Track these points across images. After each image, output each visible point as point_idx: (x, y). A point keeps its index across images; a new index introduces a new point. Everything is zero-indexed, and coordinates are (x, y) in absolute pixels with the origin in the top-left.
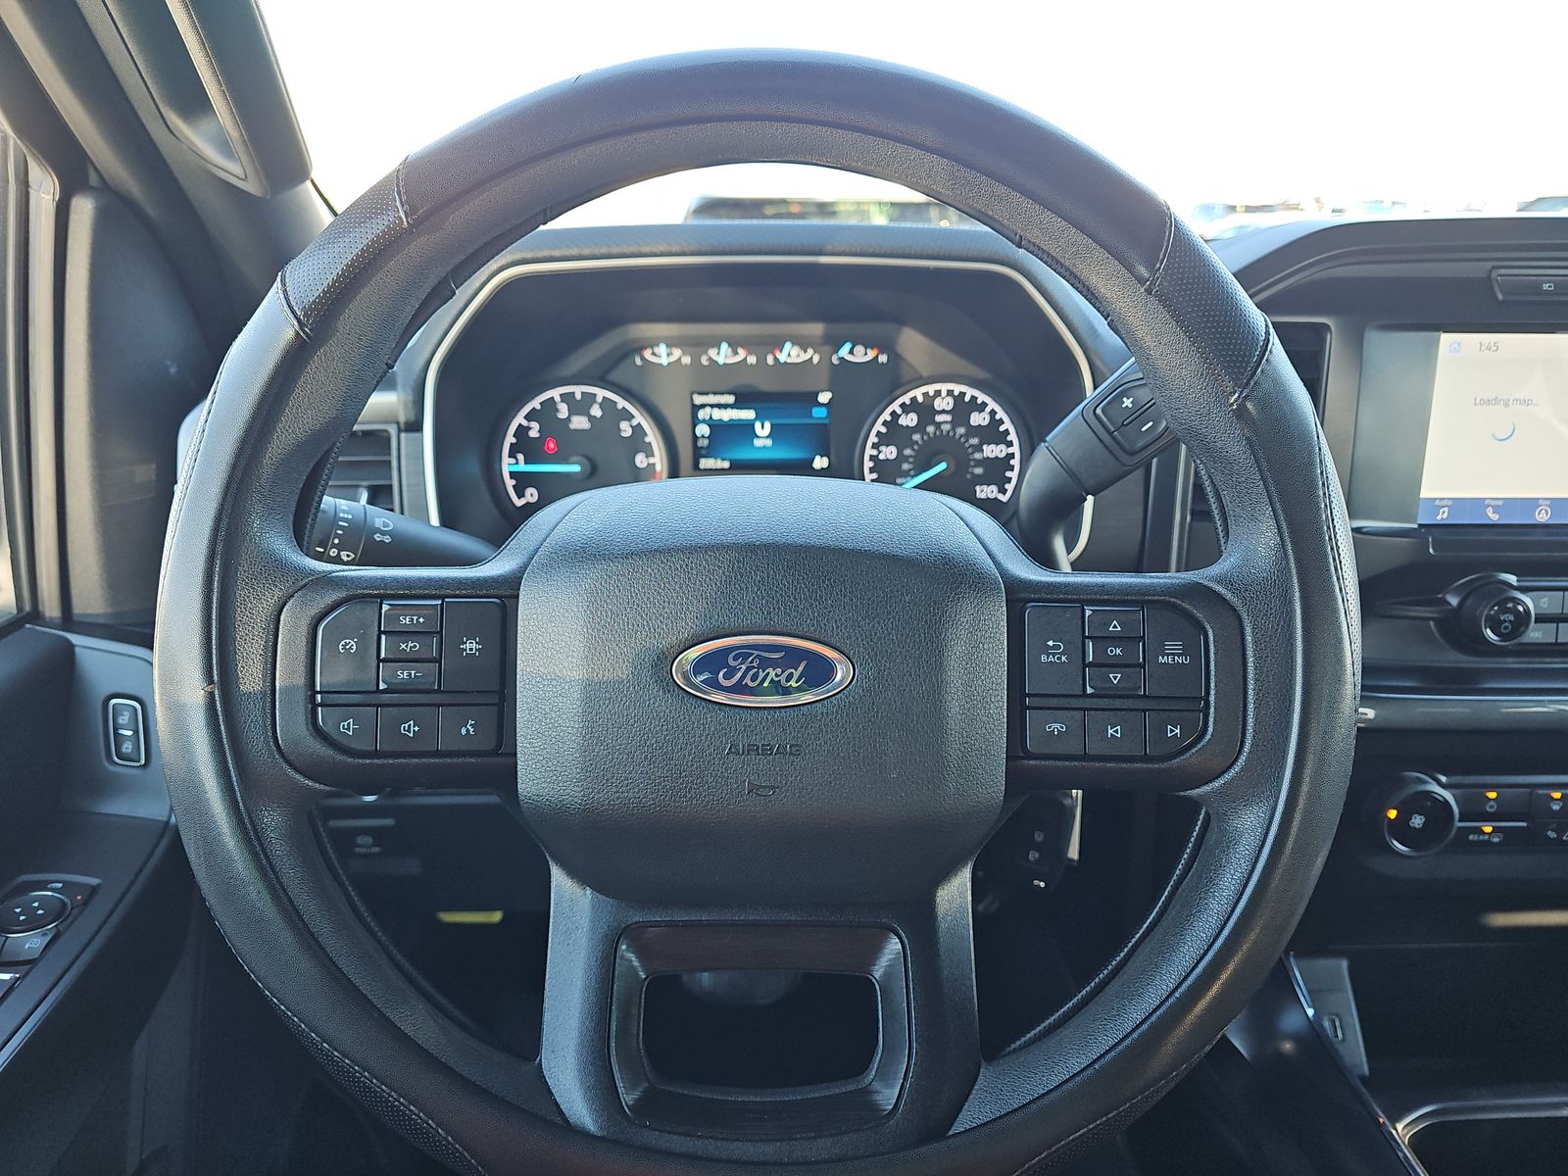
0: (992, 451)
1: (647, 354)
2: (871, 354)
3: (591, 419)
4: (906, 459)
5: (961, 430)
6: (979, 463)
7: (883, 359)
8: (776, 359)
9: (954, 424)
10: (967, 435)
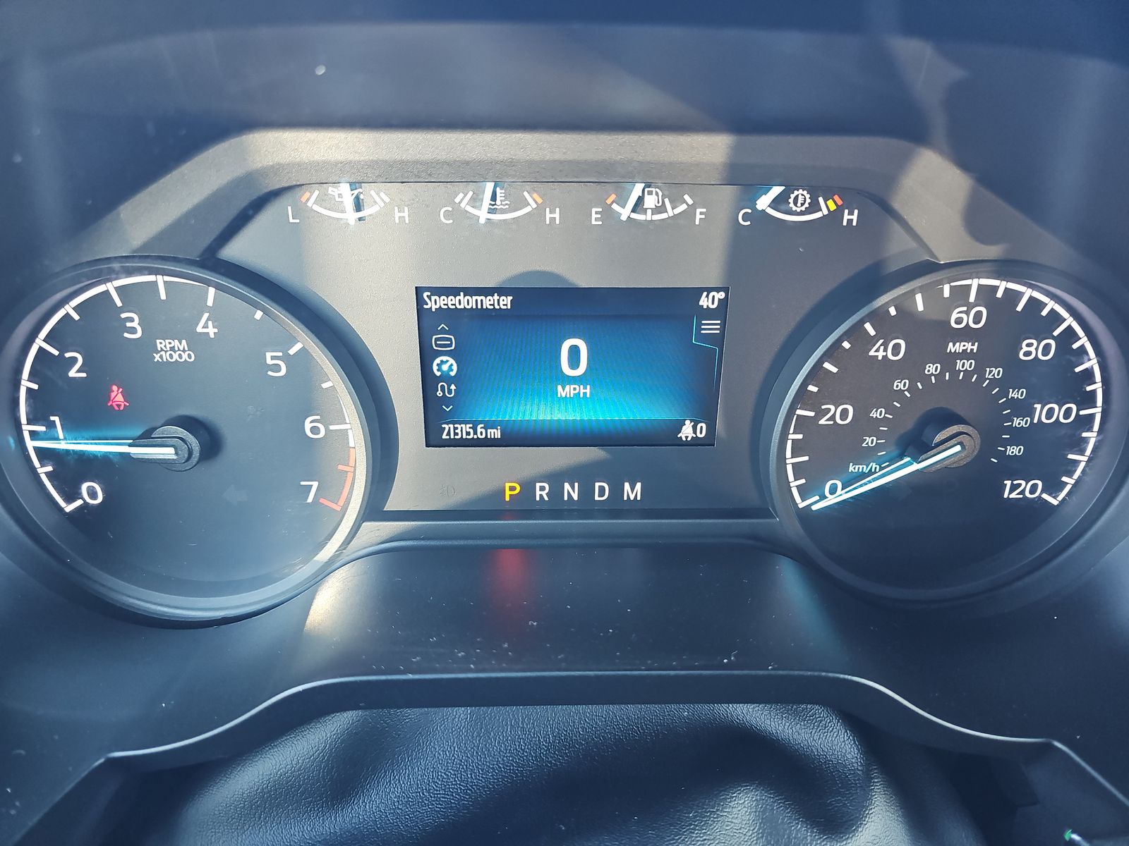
0: (1046, 413)
1: (311, 199)
2: (827, 206)
3: (196, 341)
4: (873, 427)
5: (996, 372)
6: (1018, 436)
7: (851, 217)
8: (608, 213)
9: (982, 359)
10: (1004, 384)
